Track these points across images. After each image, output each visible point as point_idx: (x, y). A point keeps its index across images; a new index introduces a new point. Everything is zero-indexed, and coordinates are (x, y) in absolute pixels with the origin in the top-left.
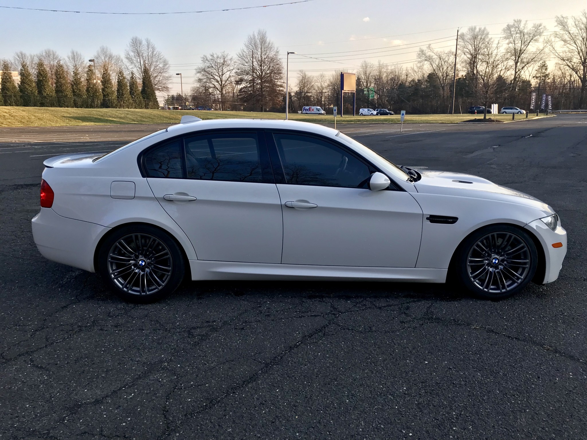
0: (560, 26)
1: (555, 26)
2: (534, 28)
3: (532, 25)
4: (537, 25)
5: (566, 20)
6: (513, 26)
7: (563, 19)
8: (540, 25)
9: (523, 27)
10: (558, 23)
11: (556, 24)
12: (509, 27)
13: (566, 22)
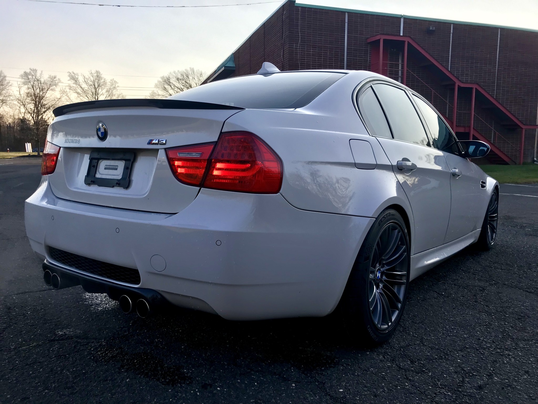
0: (73, 81)
1: (68, 80)
2: (50, 79)
3: (48, 76)
4: (52, 77)
5: (77, 77)
6: (30, 74)
7: (74, 75)
8: (55, 78)
9: (39, 76)
10: (70, 78)
11: (69, 78)
12: (26, 74)
13: (78, 78)
